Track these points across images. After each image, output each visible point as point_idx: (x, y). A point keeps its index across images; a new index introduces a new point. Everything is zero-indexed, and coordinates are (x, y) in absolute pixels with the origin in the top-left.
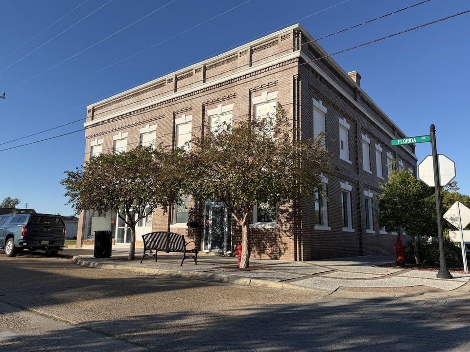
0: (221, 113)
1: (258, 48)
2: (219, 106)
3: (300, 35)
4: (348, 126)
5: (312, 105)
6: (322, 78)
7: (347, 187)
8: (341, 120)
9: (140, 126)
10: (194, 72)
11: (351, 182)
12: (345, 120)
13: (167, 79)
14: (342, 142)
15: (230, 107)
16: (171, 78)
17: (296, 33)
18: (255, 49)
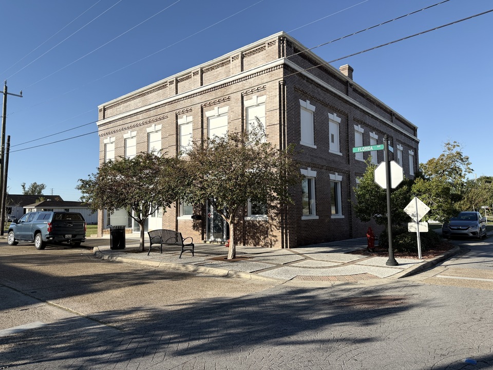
0: (217, 115)
1: (248, 53)
2: (216, 108)
3: (285, 41)
4: (339, 120)
5: (299, 106)
6: (308, 79)
7: (336, 177)
8: (330, 116)
9: (146, 125)
10: (193, 74)
11: (341, 172)
12: (335, 114)
13: (168, 81)
14: (333, 136)
15: (225, 109)
16: (172, 80)
17: (281, 40)
18: (246, 54)
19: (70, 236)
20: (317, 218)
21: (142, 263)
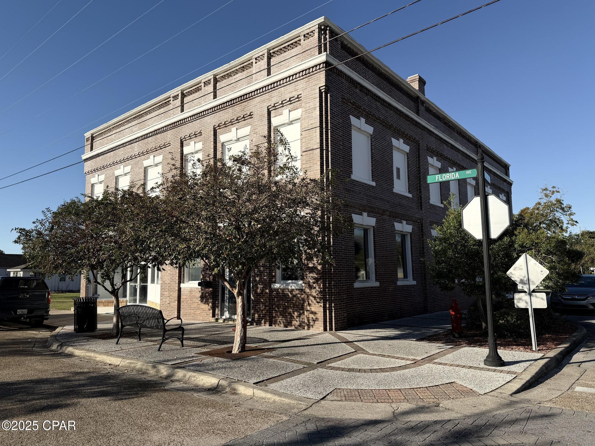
0: (235, 138)
1: (277, 51)
2: (234, 129)
3: (328, 32)
4: (407, 148)
5: (349, 125)
6: (362, 88)
7: (405, 227)
8: (395, 142)
9: (143, 157)
10: (203, 85)
11: (411, 220)
12: (401, 141)
13: (172, 96)
14: (398, 170)
15: (245, 131)
16: (176, 94)
17: (322, 29)
18: (274, 53)
19: (25, 311)
20: (377, 284)
21: (98, 359)
